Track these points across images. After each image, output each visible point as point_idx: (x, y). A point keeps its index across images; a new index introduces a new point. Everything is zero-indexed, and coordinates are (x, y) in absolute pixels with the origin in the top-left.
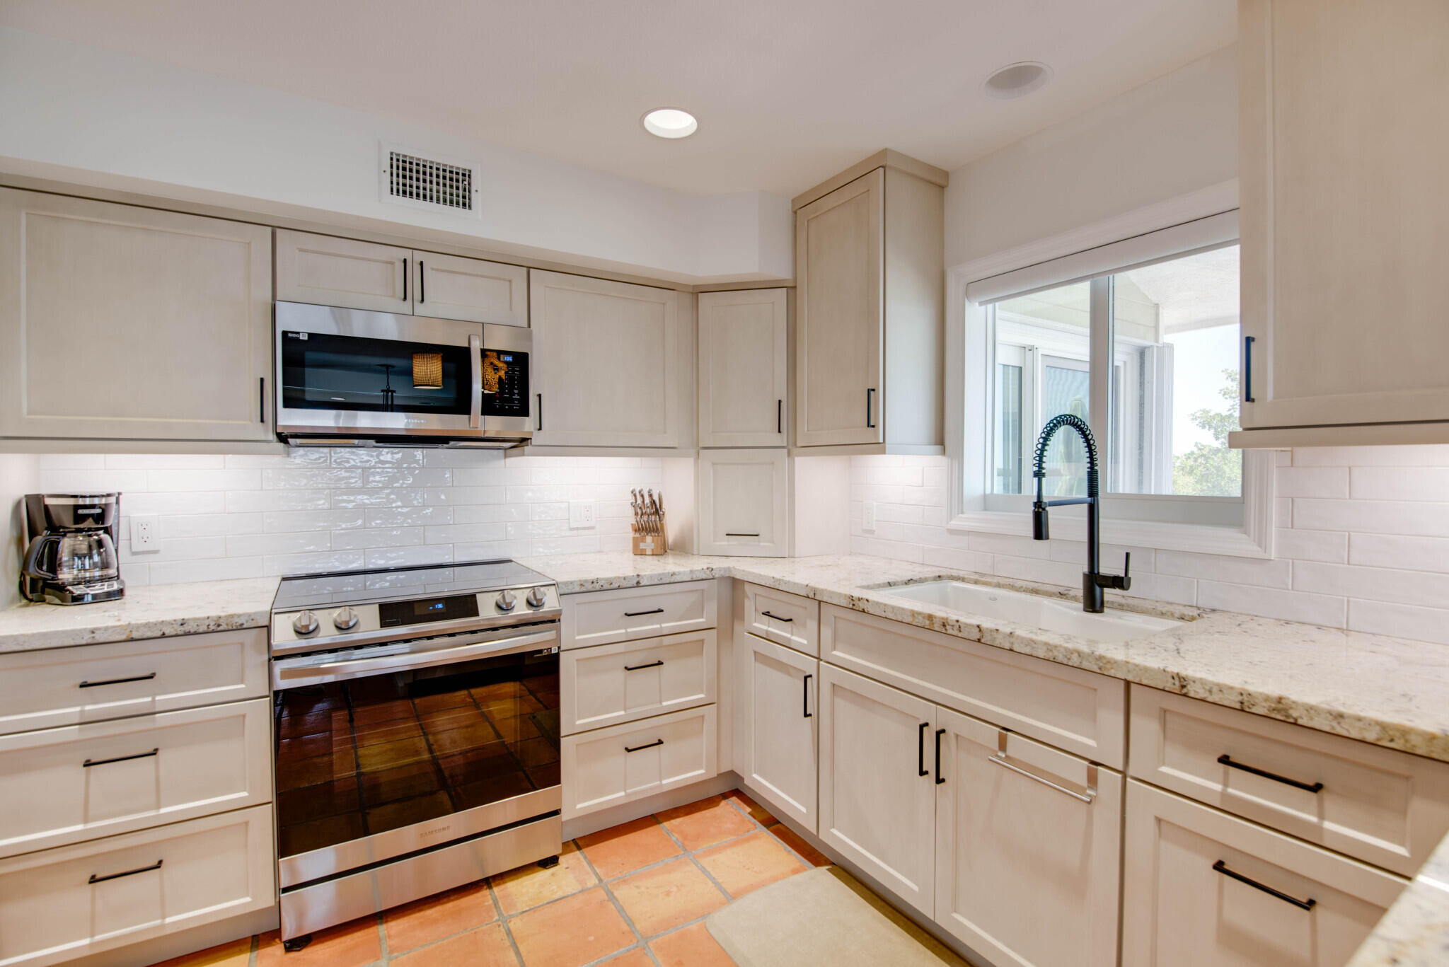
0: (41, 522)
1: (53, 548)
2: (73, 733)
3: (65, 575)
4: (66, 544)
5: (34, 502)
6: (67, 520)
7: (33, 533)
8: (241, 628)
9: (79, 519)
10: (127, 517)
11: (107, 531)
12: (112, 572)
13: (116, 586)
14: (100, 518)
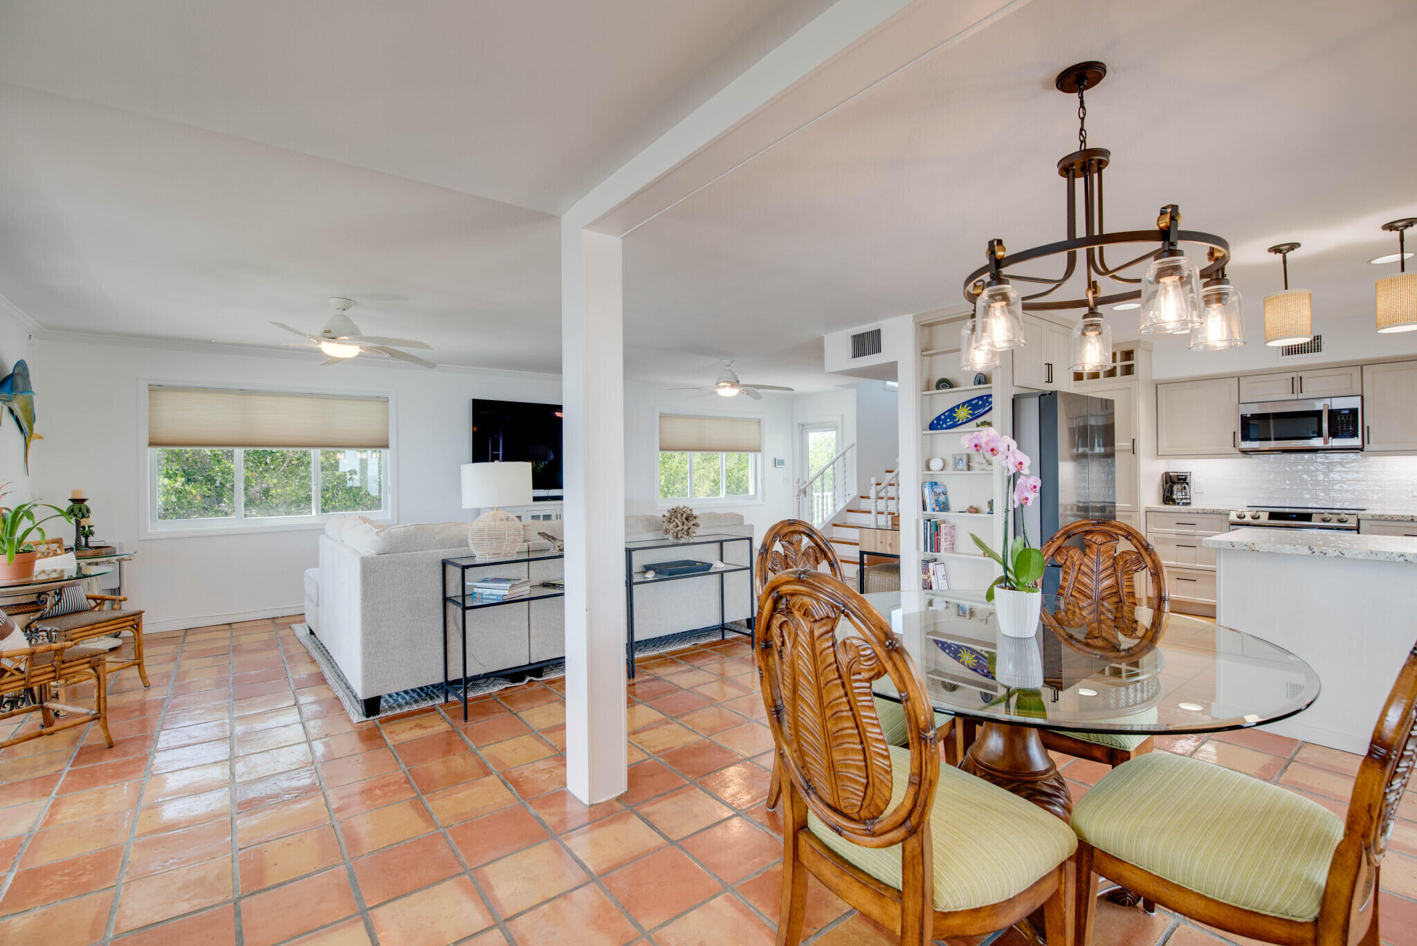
0: (1169, 479)
1: (1172, 487)
2: (1174, 536)
3: (1175, 497)
4: (1175, 488)
5: (1167, 474)
6: (1176, 480)
7: (1167, 483)
8: (1220, 514)
9: (1179, 479)
10: (1194, 480)
11: (1187, 484)
12: (1188, 497)
13: (1188, 501)
14: (1185, 479)
